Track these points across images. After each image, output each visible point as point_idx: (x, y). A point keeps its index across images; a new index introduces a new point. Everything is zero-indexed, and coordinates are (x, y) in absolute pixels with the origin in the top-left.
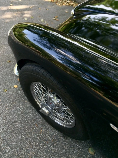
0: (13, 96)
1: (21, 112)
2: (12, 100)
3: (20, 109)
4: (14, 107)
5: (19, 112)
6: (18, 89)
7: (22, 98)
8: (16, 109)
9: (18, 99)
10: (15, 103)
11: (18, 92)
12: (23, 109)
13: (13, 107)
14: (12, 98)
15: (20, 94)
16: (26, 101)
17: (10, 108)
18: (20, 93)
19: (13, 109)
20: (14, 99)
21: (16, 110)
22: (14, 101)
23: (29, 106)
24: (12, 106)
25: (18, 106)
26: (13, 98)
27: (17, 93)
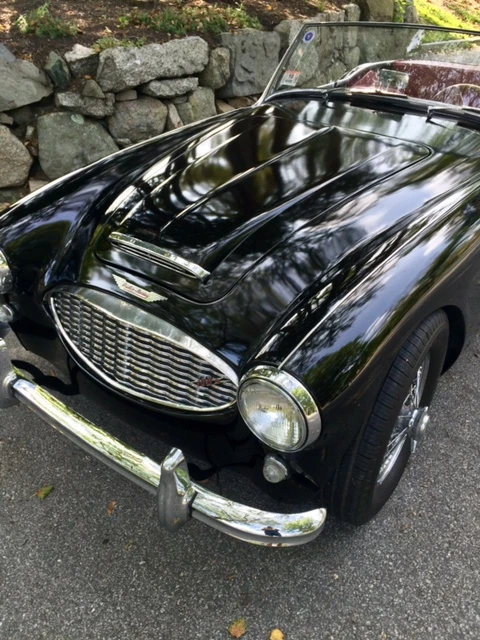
0: (327, 632)
1: (381, 583)
2: (344, 629)
3: (369, 589)
4: (372, 613)
5: (383, 589)
6: (289, 621)
7: (327, 593)
8: (375, 603)
9: (336, 607)
10: (356, 615)
11: (301, 617)
12: (366, 581)
13: (372, 617)
14: (334, 634)
15: (312, 607)
16: (333, 577)
17: (378, 625)
18: (305, 608)
19: (378, 613)
20: (340, 624)
21: (378, 600)
22: (347, 621)
23: (350, 563)
24: (368, 623)
25: (364, 601)
26: (333, 630)
27: (309, 623)
